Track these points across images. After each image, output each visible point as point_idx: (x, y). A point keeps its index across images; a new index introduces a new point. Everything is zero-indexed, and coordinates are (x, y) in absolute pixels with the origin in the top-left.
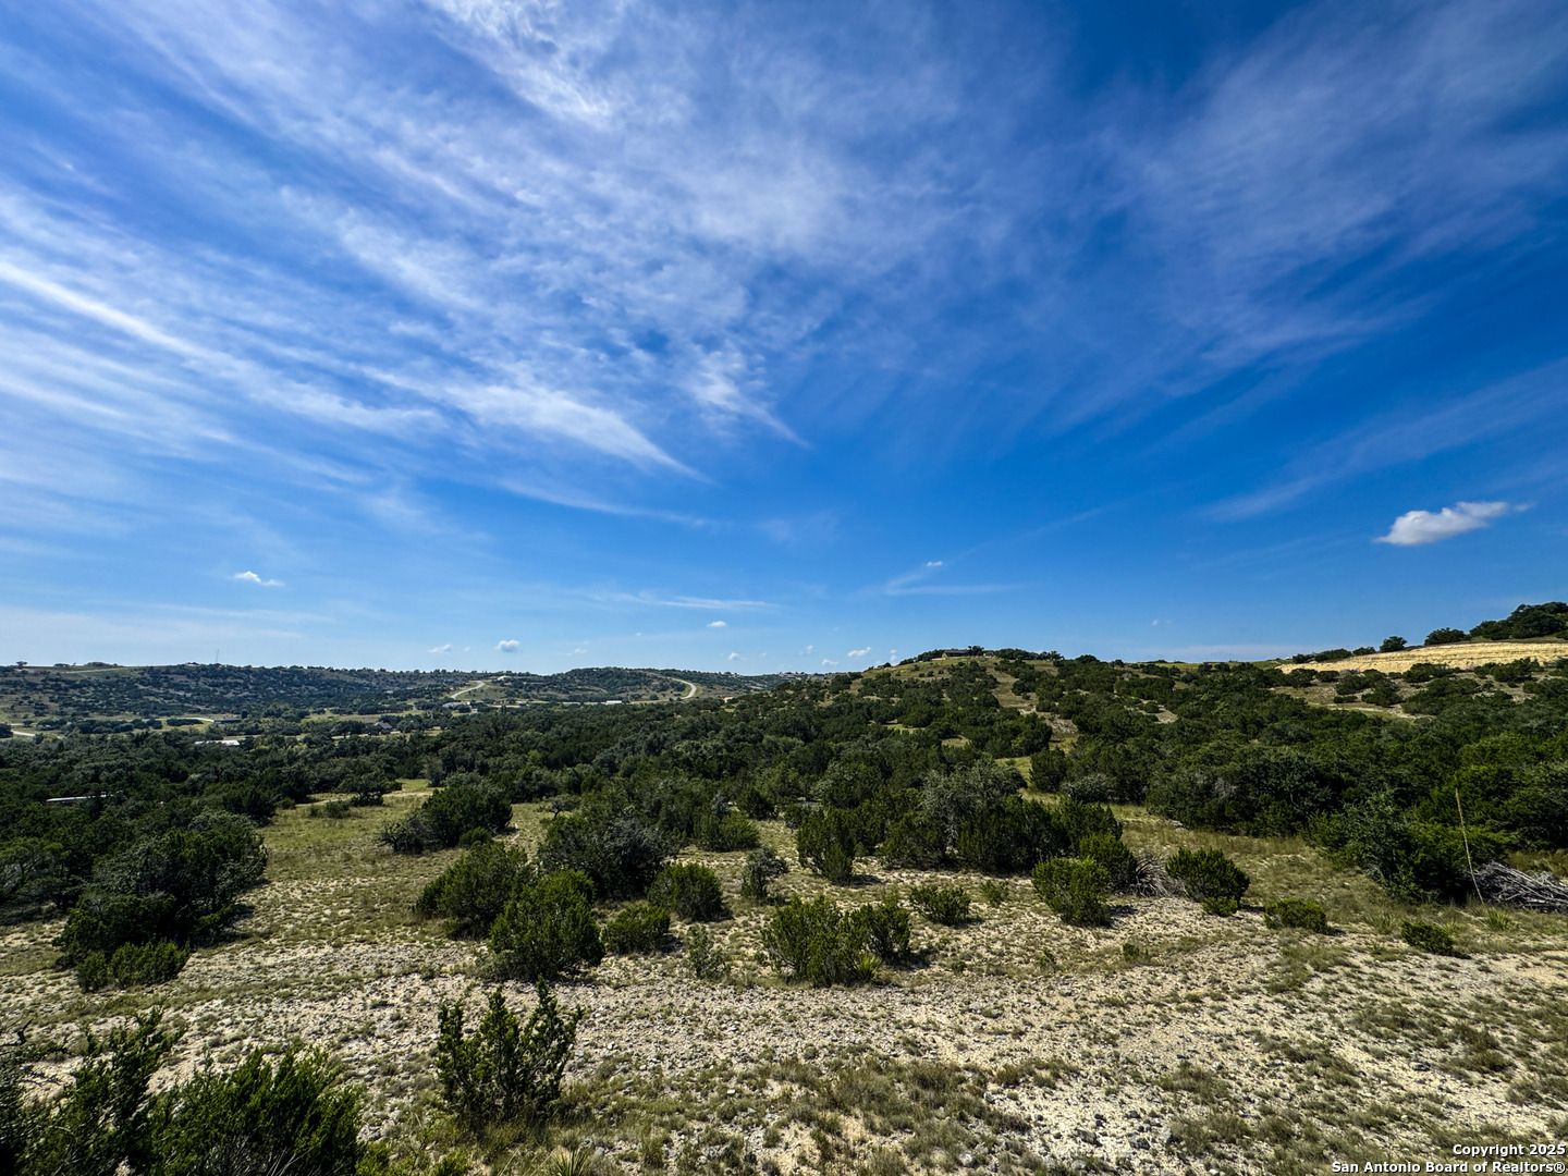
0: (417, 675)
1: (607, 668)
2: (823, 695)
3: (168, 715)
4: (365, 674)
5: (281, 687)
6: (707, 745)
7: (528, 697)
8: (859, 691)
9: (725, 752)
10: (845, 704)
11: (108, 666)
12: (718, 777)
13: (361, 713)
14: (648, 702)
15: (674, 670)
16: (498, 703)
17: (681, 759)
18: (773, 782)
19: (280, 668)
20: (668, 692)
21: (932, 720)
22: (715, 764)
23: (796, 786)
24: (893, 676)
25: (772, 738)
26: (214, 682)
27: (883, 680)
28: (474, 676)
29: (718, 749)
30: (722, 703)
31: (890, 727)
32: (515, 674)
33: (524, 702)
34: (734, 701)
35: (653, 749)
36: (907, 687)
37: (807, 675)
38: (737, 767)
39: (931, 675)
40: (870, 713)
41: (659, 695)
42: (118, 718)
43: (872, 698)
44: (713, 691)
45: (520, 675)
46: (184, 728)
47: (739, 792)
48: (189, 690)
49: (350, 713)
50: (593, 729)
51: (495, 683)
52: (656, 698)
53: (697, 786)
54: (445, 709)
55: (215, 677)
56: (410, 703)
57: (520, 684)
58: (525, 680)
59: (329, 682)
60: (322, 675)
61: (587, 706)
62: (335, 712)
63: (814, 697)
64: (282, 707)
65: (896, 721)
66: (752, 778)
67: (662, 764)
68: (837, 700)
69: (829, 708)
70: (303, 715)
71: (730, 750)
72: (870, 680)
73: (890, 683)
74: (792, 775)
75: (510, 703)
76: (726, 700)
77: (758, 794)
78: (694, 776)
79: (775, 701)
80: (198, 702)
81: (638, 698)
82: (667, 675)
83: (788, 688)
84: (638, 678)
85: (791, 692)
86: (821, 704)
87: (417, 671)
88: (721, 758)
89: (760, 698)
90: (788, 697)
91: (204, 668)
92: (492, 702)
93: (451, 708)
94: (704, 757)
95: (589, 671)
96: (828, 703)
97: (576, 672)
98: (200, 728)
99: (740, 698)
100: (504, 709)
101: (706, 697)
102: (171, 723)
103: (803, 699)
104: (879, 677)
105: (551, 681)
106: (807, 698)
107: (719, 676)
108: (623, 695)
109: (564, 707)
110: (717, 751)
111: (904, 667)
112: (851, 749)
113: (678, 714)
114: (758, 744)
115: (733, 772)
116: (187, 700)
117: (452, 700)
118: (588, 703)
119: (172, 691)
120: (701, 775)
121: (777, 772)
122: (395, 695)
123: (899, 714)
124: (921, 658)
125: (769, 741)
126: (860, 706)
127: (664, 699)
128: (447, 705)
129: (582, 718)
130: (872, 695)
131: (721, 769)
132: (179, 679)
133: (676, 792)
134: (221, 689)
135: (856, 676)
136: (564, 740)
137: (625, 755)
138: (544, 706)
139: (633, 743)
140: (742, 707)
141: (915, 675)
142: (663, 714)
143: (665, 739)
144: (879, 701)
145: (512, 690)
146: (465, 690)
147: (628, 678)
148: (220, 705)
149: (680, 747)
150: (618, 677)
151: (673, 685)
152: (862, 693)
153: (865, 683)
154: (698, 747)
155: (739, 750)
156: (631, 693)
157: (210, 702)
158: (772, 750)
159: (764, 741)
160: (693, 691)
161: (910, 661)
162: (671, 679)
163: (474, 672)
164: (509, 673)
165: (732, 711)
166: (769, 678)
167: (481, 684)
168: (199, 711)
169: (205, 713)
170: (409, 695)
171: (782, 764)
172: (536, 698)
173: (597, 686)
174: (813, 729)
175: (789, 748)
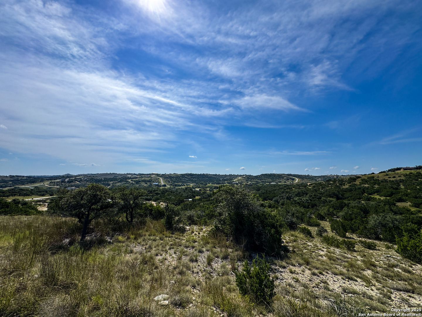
0: (226, 176)
1: (271, 174)
2: (344, 184)
3: (186, 183)
4: (216, 175)
5: (202, 178)
6: (304, 199)
7: (251, 181)
8: (360, 183)
9: (309, 201)
10: (353, 187)
11: (176, 174)
12: (308, 208)
13: (216, 184)
14: (283, 183)
15: (290, 174)
16: (244, 182)
17: (297, 202)
18: (325, 211)
19: (201, 174)
20: (289, 180)
21: (392, 195)
22: (307, 204)
23: (333, 213)
24: (376, 178)
25: (324, 198)
26: (191, 177)
27: (371, 179)
28: (238, 176)
29: (307, 200)
30: (307, 185)
31: (372, 196)
32: (247, 175)
33: (250, 182)
34: (311, 185)
35: (289, 198)
36: (382, 182)
37: (338, 176)
38: (313, 206)
39: (394, 177)
40: (364, 191)
41: (286, 181)
42: (179, 184)
43: (365, 185)
44: (304, 181)
45: (249, 175)
46: (188, 186)
47: (315, 212)
48: (188, 179)
49: (215, 184)
50: (270, 191)
51: (243, 177)
52: (285, 182)
53: (303, 210)
54: (233, 184)
55: (191, 176)
56: (226, 182)
57: (249, 178)
58: (250, 177)
59: (210, 177)
60: (208, 175)
61: (267, 184)
62: (212, 184)
63: (341, 185)
64: (203, 182)
65: (376, 194)
66: (319, 209)
67: (292, 203)
68: (350, 186)
69: (347, 189)
70: (206, 184)
71: (311, 200)
72: (365, 179)
73: (374, 180)
74: (331, 210)
75: (247, 183)
76: (308, 184)
77: (320, 214)
78: (301, 207)
79: (326, 185)
80: (189, 181)
81: (280, 182)
82: (289, 176)
83: (331, 181)
84: (280, 176)
85: (332, 182)
86: (344, 187)
87: (226, 175)
88: (308, 203)
89: (320, 184)
90: (331, 184)
91: (189, 174)
92: (243, 182)
93: (234, 183)
94: (303, 202)
95: (266, 175)
96: (347, 186)
97: (262, 175)
98: (191, 186)
99: (314, 184)
100: (246, 184)
101: (301, 182)
102: (187, 185)
103: (337, 185)
104: (369, 178)
105: (256, 177)
106: (338, 185)
107: (305, 176)
108: (276, 181)
109: (260, 184)
110: (307, 201)
111: (381, 174)
112: (353, 203)
113: (293, 188)
114: (320, 200)
115: (313, 207)
116: (188, 180)
117: (234, 182)
118: (267, 183)
119: (185, 179)
120: (303, 207)
121: (326, 208)
122: (222, 180)
123: (378, 192)
124: (389, 171)
125: (323, 199)
126: (360, 188)
127: (288, 183)
128: (233, 183)
129: (267, 188)
130: (365, 184)
131: (308, 206)
132: (186, 176)
133: (297, 211)
134: (192, 178)
135: (359, 177)
136: (263, 193)
137: (281, 199)
138: (256, 184)
139: (282, 196)
140: (314, 187)
141: (386, 178)
142: (289, 188)
143: (291, 196)
144: (369, 187)
145: (247, 179)
146: (236, 179)
147: (277, 176)
148: (193, 182)
149: (296, 199)
150: (274, 176)
151: (291, 178)
152: (361, 184)
153: (362, 180)
154: (301, 199)
155: (314, 201)
156: (278, 181)
157: (191, 181)
158: (325, 202)
159: (322, 199)
160: (297, 180)
161: (384, 172)
162: (290, 177)
163: (238, 175)
164: (246, 175)
165: (311, 188)
166: (324, 176)
167: (240, 178)
168: (190, 183)
169: (191, 183)
170: (225, 180)
171: (328, 206)
172: (253, 181)
173: (268, 178)
174: (340, 195)
175: (330, 201)
